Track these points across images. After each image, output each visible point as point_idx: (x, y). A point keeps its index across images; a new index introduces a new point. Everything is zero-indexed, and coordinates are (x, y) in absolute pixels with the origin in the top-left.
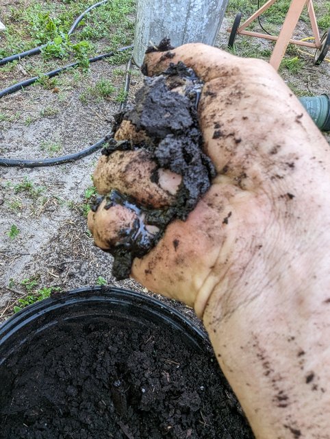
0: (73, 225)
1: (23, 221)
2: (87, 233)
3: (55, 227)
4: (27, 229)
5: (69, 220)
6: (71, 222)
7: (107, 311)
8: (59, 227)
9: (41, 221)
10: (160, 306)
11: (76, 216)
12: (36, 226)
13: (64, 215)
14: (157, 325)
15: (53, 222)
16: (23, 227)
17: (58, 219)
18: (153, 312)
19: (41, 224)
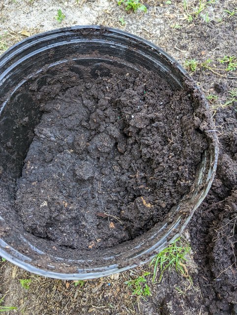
0: (109, 14)
1: (69, 10)
2: (120, 22)
3: (94, 16)
4: (72, 16)
5: (106, 10)
6: (108, 12)
7: (108, 56)
8: (97, 16)
9: (83, 10)
10: (151, 48)
11: (112, 6)
12: (79, 14)
13: (103, 5)
14: (149, 69)
15: (93, 12)
16: (68, 14)
17: (97, 9)
18: (146, 56)
19: (83, 12)
